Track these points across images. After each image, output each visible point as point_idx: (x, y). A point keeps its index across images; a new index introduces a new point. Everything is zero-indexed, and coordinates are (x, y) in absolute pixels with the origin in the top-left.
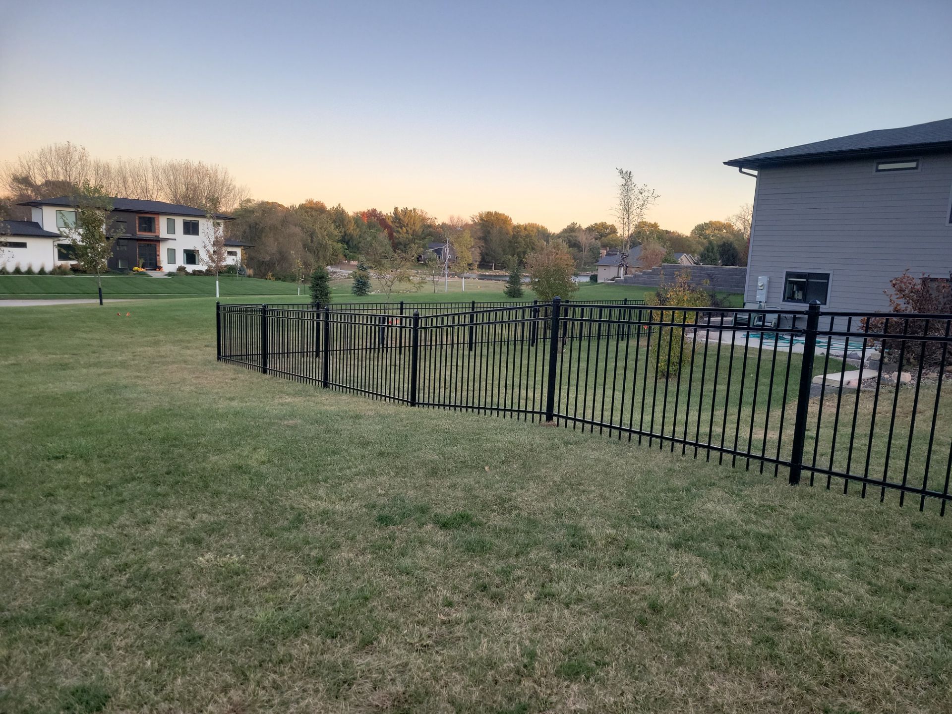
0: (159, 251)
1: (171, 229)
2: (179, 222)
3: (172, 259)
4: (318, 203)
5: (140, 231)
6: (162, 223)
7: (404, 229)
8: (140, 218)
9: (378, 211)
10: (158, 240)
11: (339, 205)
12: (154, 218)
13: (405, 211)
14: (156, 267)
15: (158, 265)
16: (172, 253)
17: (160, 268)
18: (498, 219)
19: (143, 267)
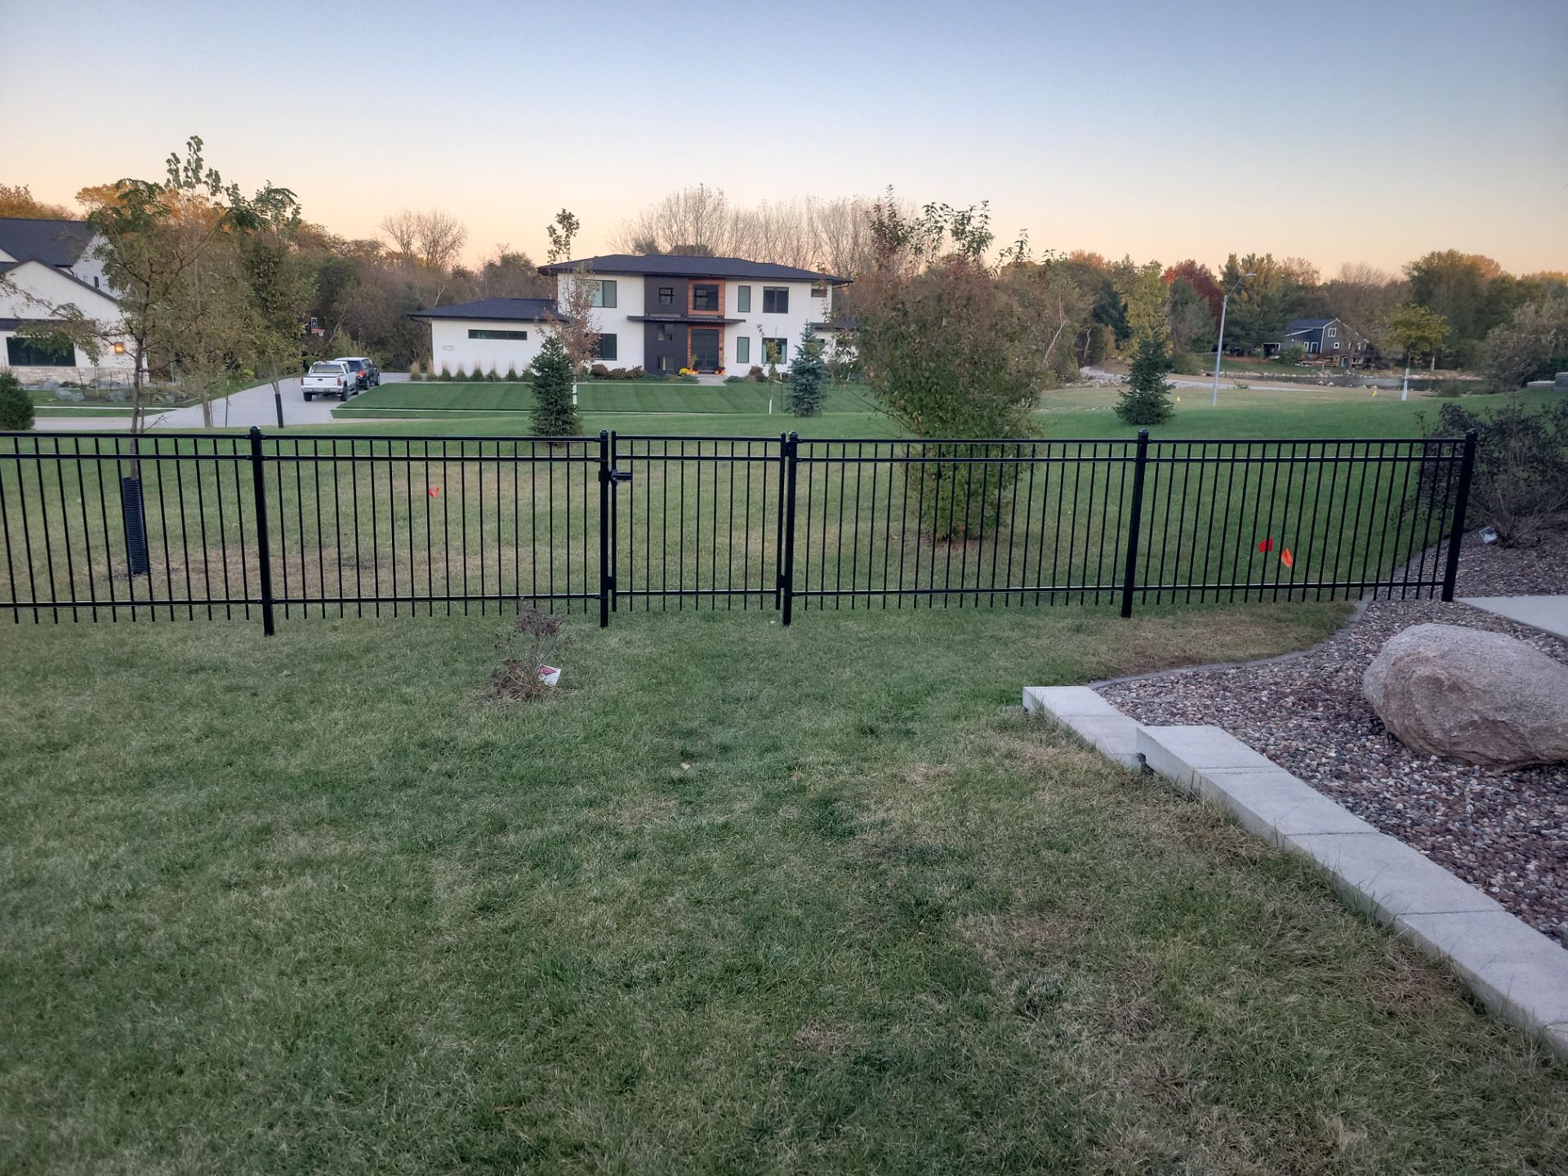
0: (723, 342)
1: (745, 305)
2: (757, 291)
3: (743, 355)
4: (1091, 256)
5: (695, 308)
6: (730, 294)
7: (1245, 295)
8: (696, 289)
9: (1198, 265)
10: (722, 324)
11: (1127, 257)
12: (716, 287)
13: (1250, 262)
14: (716, 367)
15: (720, 365)
16: (744, 344)
17: (721, 370)
18: (1453, 265)
19: (695, 369)
